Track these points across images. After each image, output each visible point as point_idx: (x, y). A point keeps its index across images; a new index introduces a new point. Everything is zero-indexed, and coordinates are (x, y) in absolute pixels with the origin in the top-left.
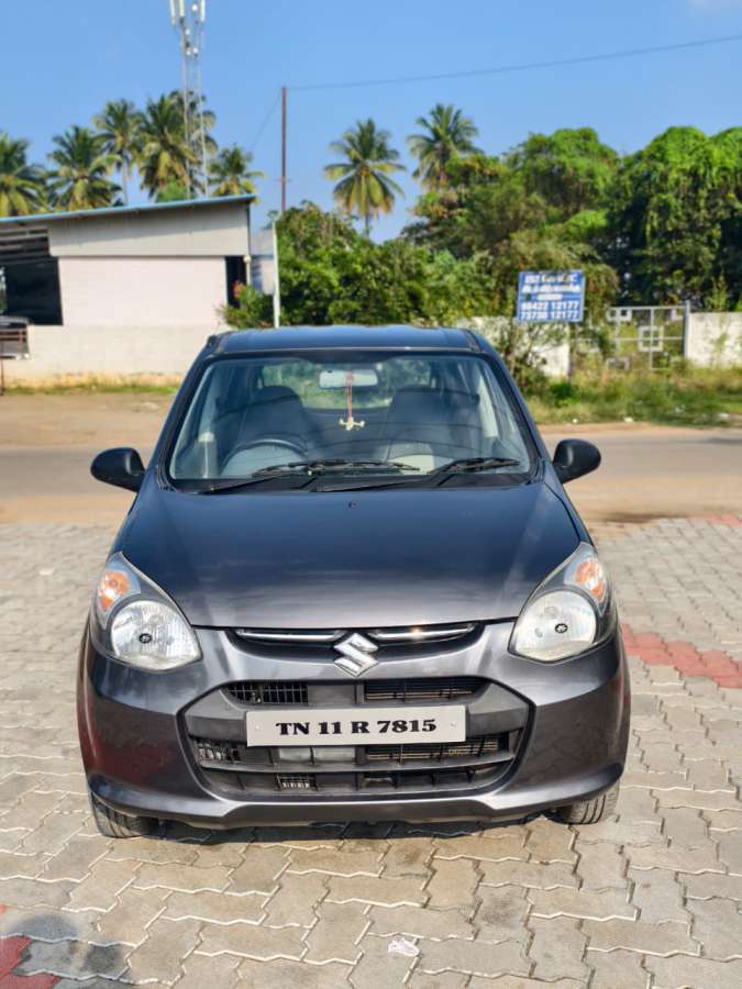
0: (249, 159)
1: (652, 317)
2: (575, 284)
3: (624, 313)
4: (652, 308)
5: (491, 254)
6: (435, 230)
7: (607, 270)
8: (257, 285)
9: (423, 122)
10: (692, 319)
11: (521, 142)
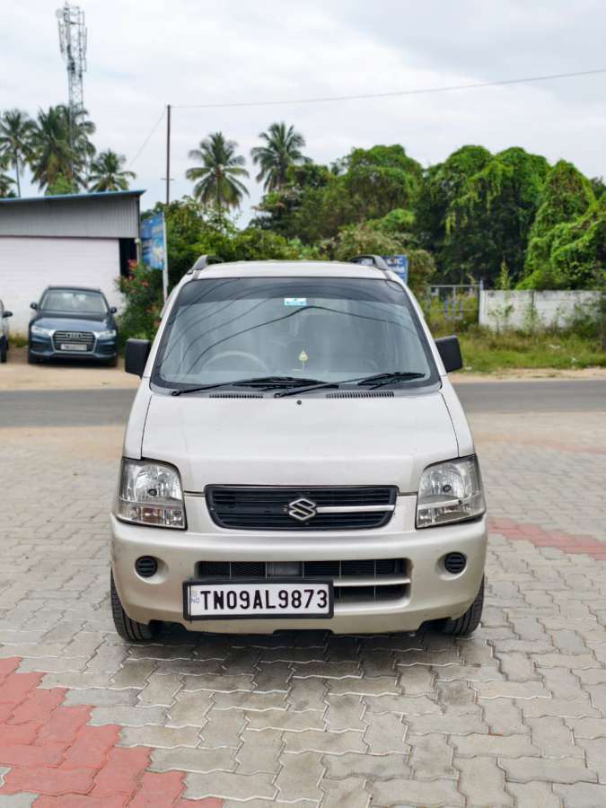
0: (124, 159)
1: (454, 292)
2: (400, 266)
3: (433, 290)
4: (454, 286)
5: (335, 240)
6: (276, 222)
7: (424, 254)
8: (146, 262)
9: (265, 136)
10: (483, 294)
11: (346, 155)
